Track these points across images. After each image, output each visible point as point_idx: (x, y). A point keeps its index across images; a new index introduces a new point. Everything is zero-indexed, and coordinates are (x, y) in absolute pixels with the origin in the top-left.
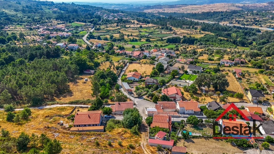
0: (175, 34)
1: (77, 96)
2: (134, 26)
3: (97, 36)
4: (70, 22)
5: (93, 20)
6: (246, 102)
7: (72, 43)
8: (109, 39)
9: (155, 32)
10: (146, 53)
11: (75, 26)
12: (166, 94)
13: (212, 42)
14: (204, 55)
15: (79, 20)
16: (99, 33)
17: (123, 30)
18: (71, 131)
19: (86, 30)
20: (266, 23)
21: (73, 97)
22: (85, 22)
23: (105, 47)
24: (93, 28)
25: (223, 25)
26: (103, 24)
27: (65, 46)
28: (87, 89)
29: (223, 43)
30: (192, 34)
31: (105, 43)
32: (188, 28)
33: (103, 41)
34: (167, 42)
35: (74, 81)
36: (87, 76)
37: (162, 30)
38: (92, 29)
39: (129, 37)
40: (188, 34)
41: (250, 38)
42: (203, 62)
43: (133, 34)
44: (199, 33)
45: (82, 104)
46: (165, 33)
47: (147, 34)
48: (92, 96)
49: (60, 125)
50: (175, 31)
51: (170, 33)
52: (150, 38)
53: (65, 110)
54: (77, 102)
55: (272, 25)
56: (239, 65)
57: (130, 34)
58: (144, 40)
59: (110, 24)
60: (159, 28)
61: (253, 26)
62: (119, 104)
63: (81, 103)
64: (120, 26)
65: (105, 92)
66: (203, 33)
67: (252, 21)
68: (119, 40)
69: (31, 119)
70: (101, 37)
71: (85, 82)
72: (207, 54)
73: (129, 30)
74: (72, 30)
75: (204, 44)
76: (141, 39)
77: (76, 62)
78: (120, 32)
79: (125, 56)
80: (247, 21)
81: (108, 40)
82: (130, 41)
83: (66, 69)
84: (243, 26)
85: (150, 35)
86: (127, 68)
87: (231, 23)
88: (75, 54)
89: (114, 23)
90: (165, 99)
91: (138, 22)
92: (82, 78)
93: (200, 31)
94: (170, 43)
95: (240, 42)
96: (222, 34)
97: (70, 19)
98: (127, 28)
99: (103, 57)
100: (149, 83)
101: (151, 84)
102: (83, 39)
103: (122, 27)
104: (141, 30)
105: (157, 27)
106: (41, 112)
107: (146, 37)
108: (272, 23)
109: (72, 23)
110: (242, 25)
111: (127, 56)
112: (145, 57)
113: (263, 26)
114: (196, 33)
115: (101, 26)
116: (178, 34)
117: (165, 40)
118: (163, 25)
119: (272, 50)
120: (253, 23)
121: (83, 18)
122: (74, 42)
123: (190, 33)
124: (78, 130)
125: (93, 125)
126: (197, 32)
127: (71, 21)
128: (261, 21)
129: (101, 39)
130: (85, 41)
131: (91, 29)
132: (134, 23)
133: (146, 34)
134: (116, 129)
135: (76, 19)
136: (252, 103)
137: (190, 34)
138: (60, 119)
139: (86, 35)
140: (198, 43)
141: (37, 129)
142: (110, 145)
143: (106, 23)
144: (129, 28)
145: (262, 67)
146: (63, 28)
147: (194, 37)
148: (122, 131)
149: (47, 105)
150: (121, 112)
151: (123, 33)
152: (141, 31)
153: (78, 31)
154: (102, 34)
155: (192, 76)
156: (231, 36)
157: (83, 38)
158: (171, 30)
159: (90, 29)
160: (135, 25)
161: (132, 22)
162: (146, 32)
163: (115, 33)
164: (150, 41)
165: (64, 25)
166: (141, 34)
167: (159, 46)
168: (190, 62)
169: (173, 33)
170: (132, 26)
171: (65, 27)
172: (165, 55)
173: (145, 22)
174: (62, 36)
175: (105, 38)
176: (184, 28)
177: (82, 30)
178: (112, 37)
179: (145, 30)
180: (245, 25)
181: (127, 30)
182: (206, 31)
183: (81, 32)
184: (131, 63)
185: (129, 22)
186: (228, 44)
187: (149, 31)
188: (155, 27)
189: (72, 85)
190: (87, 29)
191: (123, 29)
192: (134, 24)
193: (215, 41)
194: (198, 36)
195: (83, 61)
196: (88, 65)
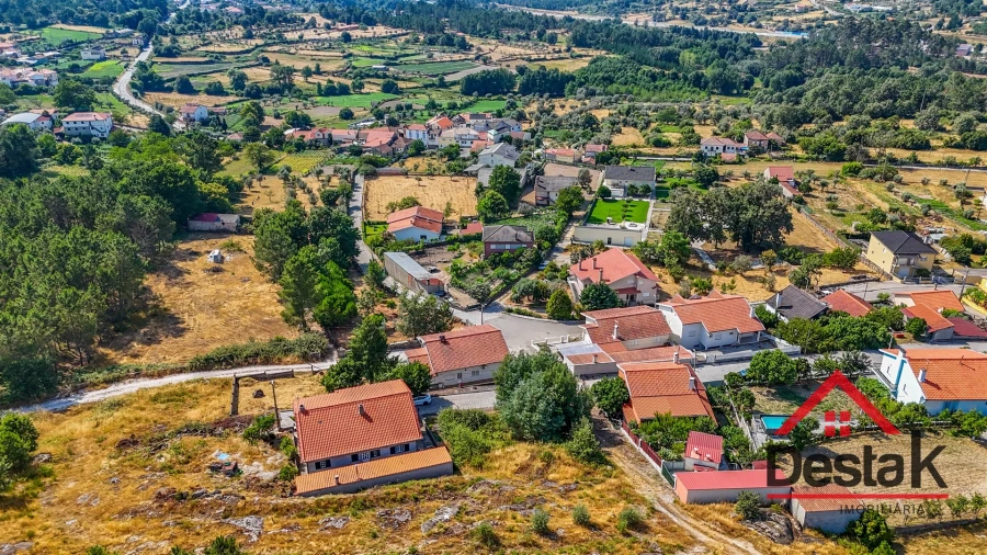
0: (485, 63)
1: (205, 330)
2: (317, 37)
3: (174, 79)
4: (33, 26)
5: (140, 13)
6: (878, 280)
7: (77, 111)
8: (230, 91)
9: (407, 55)
10: (414, 133)
11: (64, 43)
12: (596, 280)
13: (626, 84)
14: (624, 130)
15: (72, 14)
16: (178, 66)
17: (279, 52)
18: (306, 495)
19: (118, 57)
20: (772, 14)
21: (188, 337)
22: (103, 23)
23: (230, 120)
24: (146, 45)
25: (636, 24)
26: (184, 32)
27: (47, 123)
28: (238, 297)
29: (664, 86)
30: (545, 59)
31: (216, 106)
32: (524, 38)
33: (204, 97)
34: (467, 92)
35: (162, 265)
36: (213, 241)
37: (432, 48)
38: (142, 51)
39: (310, 79)
40: (530, 60)
41: (739, 67)
42: (640, 154)
43: (324, 67)
44: (568, 55)
45: (256, 364)
46: (446, 57)
47: (378, 65)
48: (287, 321)
49: (227, 474)
50: (480, 49)
51: (463, 57)
52: (397, 79)
53: (190, 401)
54: (231, 357)
55: (792, 22)
56: (766, 155)
57: (312, 66)
58: (376, 89)
59: (214, 28)
60: (417, 40)
61: (731, 26)
62: (444, 341)
63: (251, 360)
64: (262, 37)
65: (335, 300)
66: (580, 56)
67: (724, 11)
68: (272, 91)
69: (49, 466)
70: (192, 81)
71: (217, 265)
72: (635, 125)
73: (302, 52)
74: (49, 58)
75: (600, 94)
76: (361, 86)
77: (148, 182)
78: (266, 60)
79: (330, 152)
80: (710, 11)
81: (227, 94)
82: (321, 95)
83: (118, 215)
84: (703, 28)
85: (391, 69)
86: (366, 195)
87: (658, 18)
88: (108, 156)
89: (230, 27)
90: (602, 301)
91: (329, 22)
92: (194, 249)
93: (568, 50)
94: (480, 95)
95: (715, 79)
96: (646, 56)
97: (28, 14)
98: (292, 42)
99: (237, 159)
100: (501, 247)
101: (508, 247)
102: (115, 95)
103: (270, 41)
104: (351, 51)
105: (408, 37)
106: (80, 426)
107: (377, 76)
108: (789, 14)
109: (46, 30)
110: (696, 23)
111: (341, 151)
112: (419, 150)
113: (763, 23)
114: (556, 55)
115: (180, 39)
116: (494, 60)
117: (454, 83)
118: (431, 30)
119: (836, 99)
120: (731, 17)
121: (89, 7)
122: (84, 105)
123: (536, 57)
124: (339, 484)
125: (393, 451)
126: (560, 51)
127: (38, 21)
128: (752, 10)
129: (195, 92)
130: (127, 103)
131: (138, 51)
132: (313, 24)
133: (376, 64)
134: (498, 453)
135: (60, 12)
136: (897, 280)
137: (535, 60)
138: (204, 444)
139: (126, 78)
140: (580, 90)
141: (122, 514)
142: (545, 532)
143: (197, 27)
144: (297, 42)
145: (846, 157)
146: (8, 53)
147: (557, 70)
148: (533, 458)
149: (83, 388)
150: (460, 376)
151: (281, 62)
152: (350, 55)
153: (81, 63)
154: (194, 70)
155: (629, 208)
156: (677, 62)
157: (115, 90)
158: (464, 47)
159: (132, 52)
160: (319, 32)
161: (303, 20)
162: (371, 57)
163: (248, 63)
164: (399, 92)
165: (10, 39)
166: (354, 63)
167: (445, 106)
168: (597, 157)
169: (477, 58)
170: (309, 34)
171: (15, 47)
172: (492, 137)
173: (357, 20)
174: (13, 82)
175: (210, 85)
176: (509, 38)
177: (98, 57)
178: (239, 82)
179: (366, 48)
180: (704, 23)
181: (293, 51)
182: (589, 46)
183: (97, 66)
184: (371, 176)
185: (293, 20)
186: (680, 89)
187: (384, 54)
188: (403, 39)
189: (161, 286)
190: (118, 53)
191: (276, 48)
192: (314, 27)
193: (635, 81)
194: (570, 67)
195: (182, 178)
196: (204, 196)
